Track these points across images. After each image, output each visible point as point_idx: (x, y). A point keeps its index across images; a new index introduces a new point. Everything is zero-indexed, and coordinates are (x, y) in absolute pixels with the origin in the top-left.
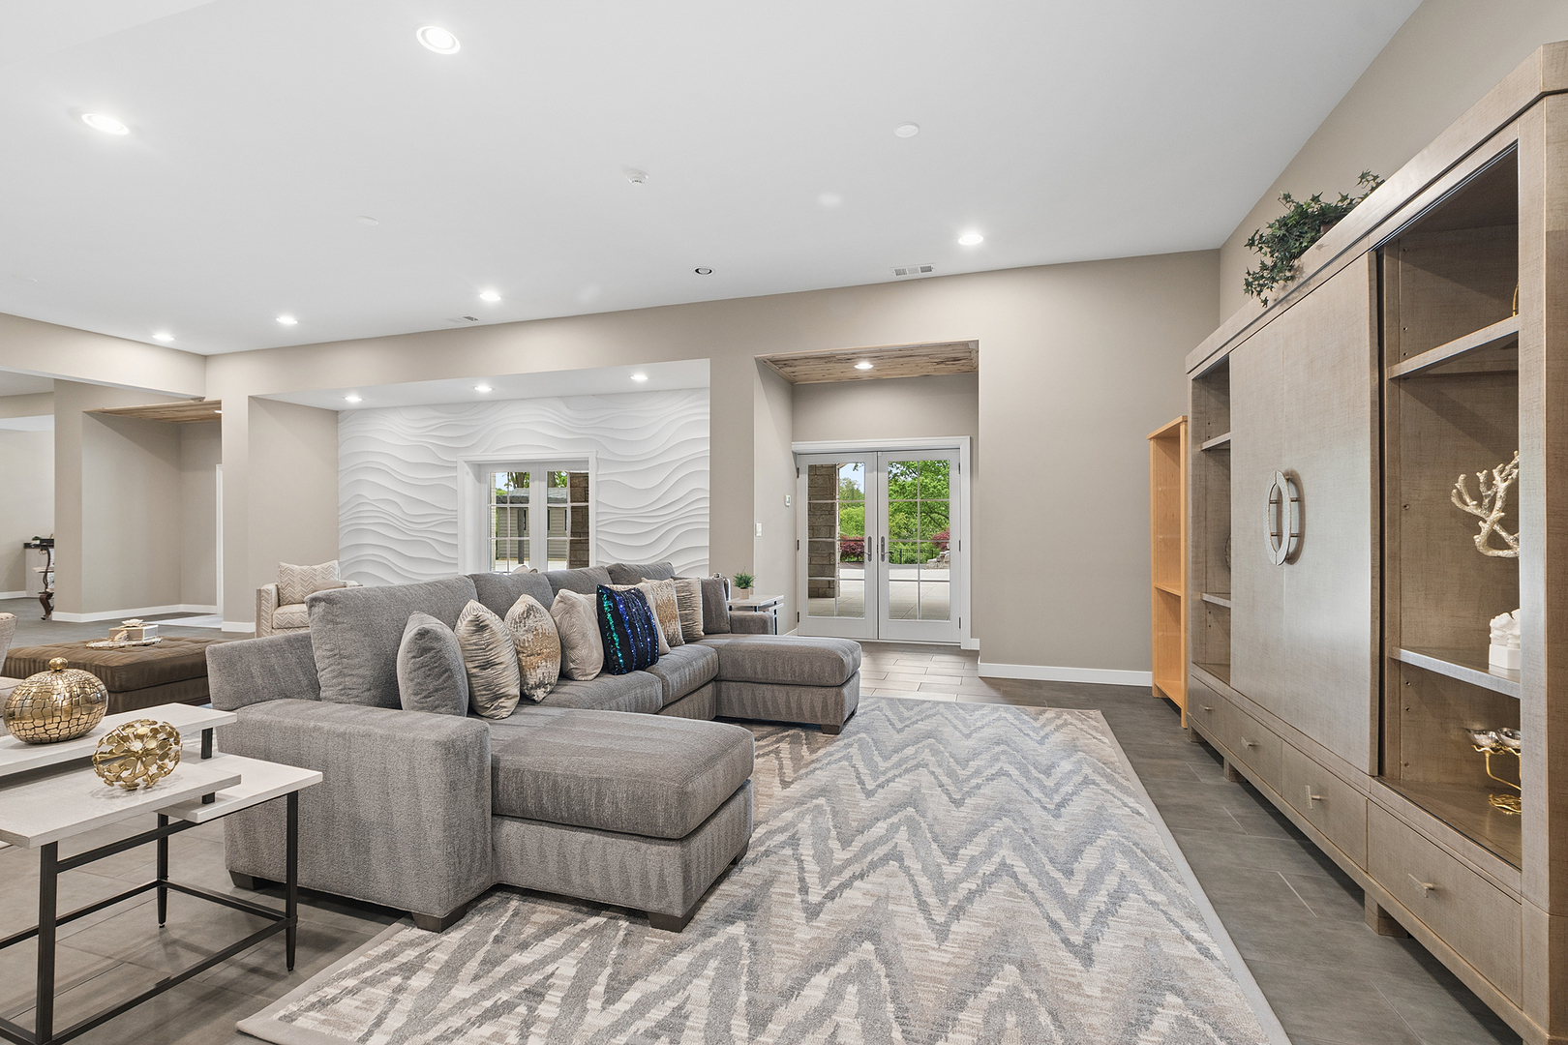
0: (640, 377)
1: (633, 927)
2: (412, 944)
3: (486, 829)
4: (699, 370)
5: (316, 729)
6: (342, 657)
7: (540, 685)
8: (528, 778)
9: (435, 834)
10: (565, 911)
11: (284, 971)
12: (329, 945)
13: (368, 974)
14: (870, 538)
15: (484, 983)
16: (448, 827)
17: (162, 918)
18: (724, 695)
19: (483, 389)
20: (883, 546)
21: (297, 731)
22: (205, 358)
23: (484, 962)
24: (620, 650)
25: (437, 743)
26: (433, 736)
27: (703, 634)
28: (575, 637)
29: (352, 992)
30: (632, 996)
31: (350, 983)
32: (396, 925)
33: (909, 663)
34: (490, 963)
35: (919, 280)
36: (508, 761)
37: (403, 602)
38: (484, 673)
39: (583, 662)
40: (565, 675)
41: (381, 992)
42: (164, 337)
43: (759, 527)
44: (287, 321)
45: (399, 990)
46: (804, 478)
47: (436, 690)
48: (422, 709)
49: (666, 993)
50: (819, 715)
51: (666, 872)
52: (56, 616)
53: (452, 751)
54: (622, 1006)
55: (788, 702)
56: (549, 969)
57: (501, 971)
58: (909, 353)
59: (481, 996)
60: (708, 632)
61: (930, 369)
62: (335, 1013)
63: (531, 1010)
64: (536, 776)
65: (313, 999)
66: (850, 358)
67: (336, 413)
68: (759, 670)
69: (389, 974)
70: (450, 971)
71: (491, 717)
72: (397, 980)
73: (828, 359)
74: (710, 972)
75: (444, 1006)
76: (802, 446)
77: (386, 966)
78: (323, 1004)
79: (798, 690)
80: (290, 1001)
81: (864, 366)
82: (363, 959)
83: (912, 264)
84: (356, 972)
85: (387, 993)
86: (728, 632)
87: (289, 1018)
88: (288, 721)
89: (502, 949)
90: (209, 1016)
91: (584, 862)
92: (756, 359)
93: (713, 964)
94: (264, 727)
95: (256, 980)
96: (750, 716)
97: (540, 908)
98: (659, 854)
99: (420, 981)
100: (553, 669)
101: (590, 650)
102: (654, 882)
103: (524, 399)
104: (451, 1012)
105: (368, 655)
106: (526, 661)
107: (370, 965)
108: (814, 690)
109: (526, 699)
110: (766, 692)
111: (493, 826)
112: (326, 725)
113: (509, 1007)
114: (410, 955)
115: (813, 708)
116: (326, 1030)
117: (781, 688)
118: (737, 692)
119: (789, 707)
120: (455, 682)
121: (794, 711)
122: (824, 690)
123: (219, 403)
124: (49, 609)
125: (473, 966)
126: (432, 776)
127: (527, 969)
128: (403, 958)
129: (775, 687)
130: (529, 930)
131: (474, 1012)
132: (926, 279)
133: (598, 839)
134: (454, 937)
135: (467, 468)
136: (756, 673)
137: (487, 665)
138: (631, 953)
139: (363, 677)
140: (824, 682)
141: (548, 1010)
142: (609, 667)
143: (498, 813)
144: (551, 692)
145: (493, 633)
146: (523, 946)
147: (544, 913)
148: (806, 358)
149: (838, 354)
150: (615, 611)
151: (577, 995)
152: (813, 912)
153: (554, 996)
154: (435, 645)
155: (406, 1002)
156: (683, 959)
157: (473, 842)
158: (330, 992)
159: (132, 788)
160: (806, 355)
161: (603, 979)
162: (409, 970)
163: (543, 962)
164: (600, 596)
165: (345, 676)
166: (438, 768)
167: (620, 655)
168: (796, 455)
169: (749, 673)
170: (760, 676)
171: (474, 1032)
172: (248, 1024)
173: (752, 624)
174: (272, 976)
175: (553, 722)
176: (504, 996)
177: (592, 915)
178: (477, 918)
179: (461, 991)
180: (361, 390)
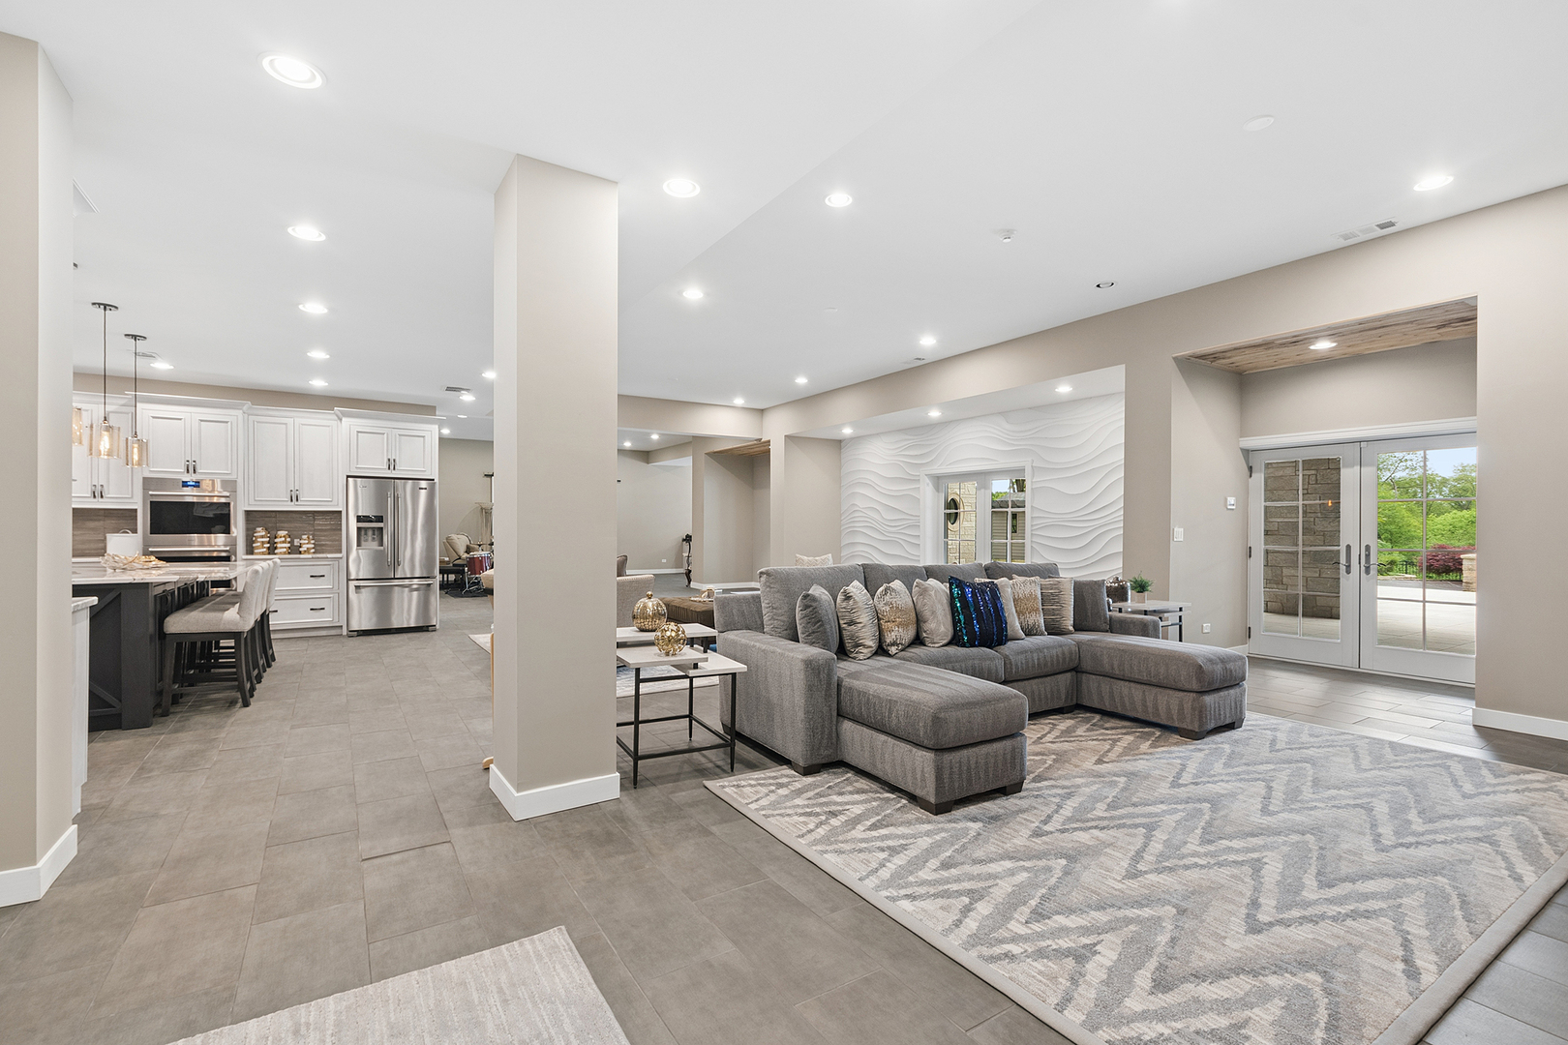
0: (1064, 389)
1: (908, 805)
2: (787, 776)
3: (832, 721)
4: (1115, 377)
5: (754, 646)
6: (773, 608)
7: (894, 644)
8: (856, 694)
9: (801, 715)
10: (874, 786)
11: (730, 771)
12: (752, 766)
13: (762, 782)
14: (1348, 547)
15: (810, 802)
16: (807, 712)
17: (691, 736)
18: (1084, 686)
19: (935, 414)
20: (1368, 556)
21: (746, 646)
22: (762, 411)
23: (817, 794)
24: (965, 628)
25: (802, 660)
26: (801, 656)
27: (1071, 628)
28: (927, 614)
29: (752, 786)
30: (883, 832)
31: (753, 782)
32: (785, 767)
33: (1380, 698)
34: (820, 795)
35: (1383, 238)
36: (847, 682)
37: (811, 578)
38: (849, 628)
39: (932, 633)
40: (918, 641)
41: (764, 790)
42: (739, 401)
43: (1179, 533)
44: (801, 381)
45: (773, 791)
46: (1259, 478)
47: (813, 632)
48: (806, 643)
49: (903, 837)
50: (1175, 717)
51: (926, 770)
52: (693, 585)
53: (810, 665)
54: (875, 833)
55: (1144, 701)
56: (848, 807)
57: (823, 800)
58: (1378, 324)
59: (808, 806)
60: (1079, 627)
61: (1434, 335)
62: (741, 791)
63: (827, 819)
64: (859, 692)
65: (735, 783)
66: (1299, 340)
67: (840, 441)
68: (1116, 666)
69: (771, 784)
70: (799, 792)
71: (854, 658)
72: (773, 788)
73: (1267, 345)
74: (938, 837)
75: (788, 804)
76: (1252, 442)
77: (772, 781)
78: (738, 786)
79: (1155, 690)
80: (725, 781)
81: (1323, 345)
82: (763, 776)
83: (1363, 222)
84: (757, 779)
85: (767, 791)
86: (1107, 631)
87: (723, 787)
88: (744, 641)
89: (830, 791)
90: (696, 777)
91: (883, 754)
92: (1175, 359)
93: (943, 835)
94: (734, 643)
95: (717, 770)
96: (1109, 709)
97: (862, 781)
98: (922, 757)
99: (783, 792)
100: (908, 635)
101: (940, 625)
102: (919, 776)
103: (972, 418)
104: (790, 808)
105: (786, 609)
106: (885, 625)
107: (764, 779)
108: (1171, 692)
109: (881, 650)
110: (1123, 688)
111: (837, 722)
112: (758, 644)
113: (817, 814)
114: (785, 780)
115: (1169, 709)
116: (735, 796)
117: (1138, 686)
118: (1096, 685)
119: (1145, 705)
120: (825, 629)
121: (1150, 710)
122: (1181, 694)
123: (769, 441)
124: (689, 581)
125: (811, 794)
126: (799, 680)
127: (836, 803)
128: (780, 781)
129: (1132, 684)
130: (850, 788)
131: (800, 811)
132: (1388, 235)
133: (890, 740)
134: (809, 780)
135: (928, 481)
136: (1113, 669)
137: (852, 623)
138: (898, 815)
139: (784, 621)
140: (1180, 686)
141: (834, 822)
142: (955, 641)
143: (841, 715)
144: (902, 650)
145: (855, 602)
146: (841, 794)
147: (863, 783)
148: (1235, 349)
149: (1277, 340)
150: (963, 598)
151: (855, 821)
152: (1037, 833)
153: (842, 818)
154: (814, 604)
155: (772, 797)
156: (927, 827)
157: (823, 726)
158: (743, 783)
159: (667, 654)
160: (1238, 345)
161: (873, 820)
162: (781, 786)
163: (847, 803)
164: (951, 584)
165: (775, 620)
166: (802, 676)
167: (964, 631)
168: (1247, 453)
169: (1107, 668)
170: (1117, 672)
171: (796, 818)
172: (708, 783)
173: (1132, 626)
174: (724, 771)
175: (888, 667)
176: (818, 810)
177: (888, 792)
178: (825, 775)
179: (798, 801)
180: (853, 424)
